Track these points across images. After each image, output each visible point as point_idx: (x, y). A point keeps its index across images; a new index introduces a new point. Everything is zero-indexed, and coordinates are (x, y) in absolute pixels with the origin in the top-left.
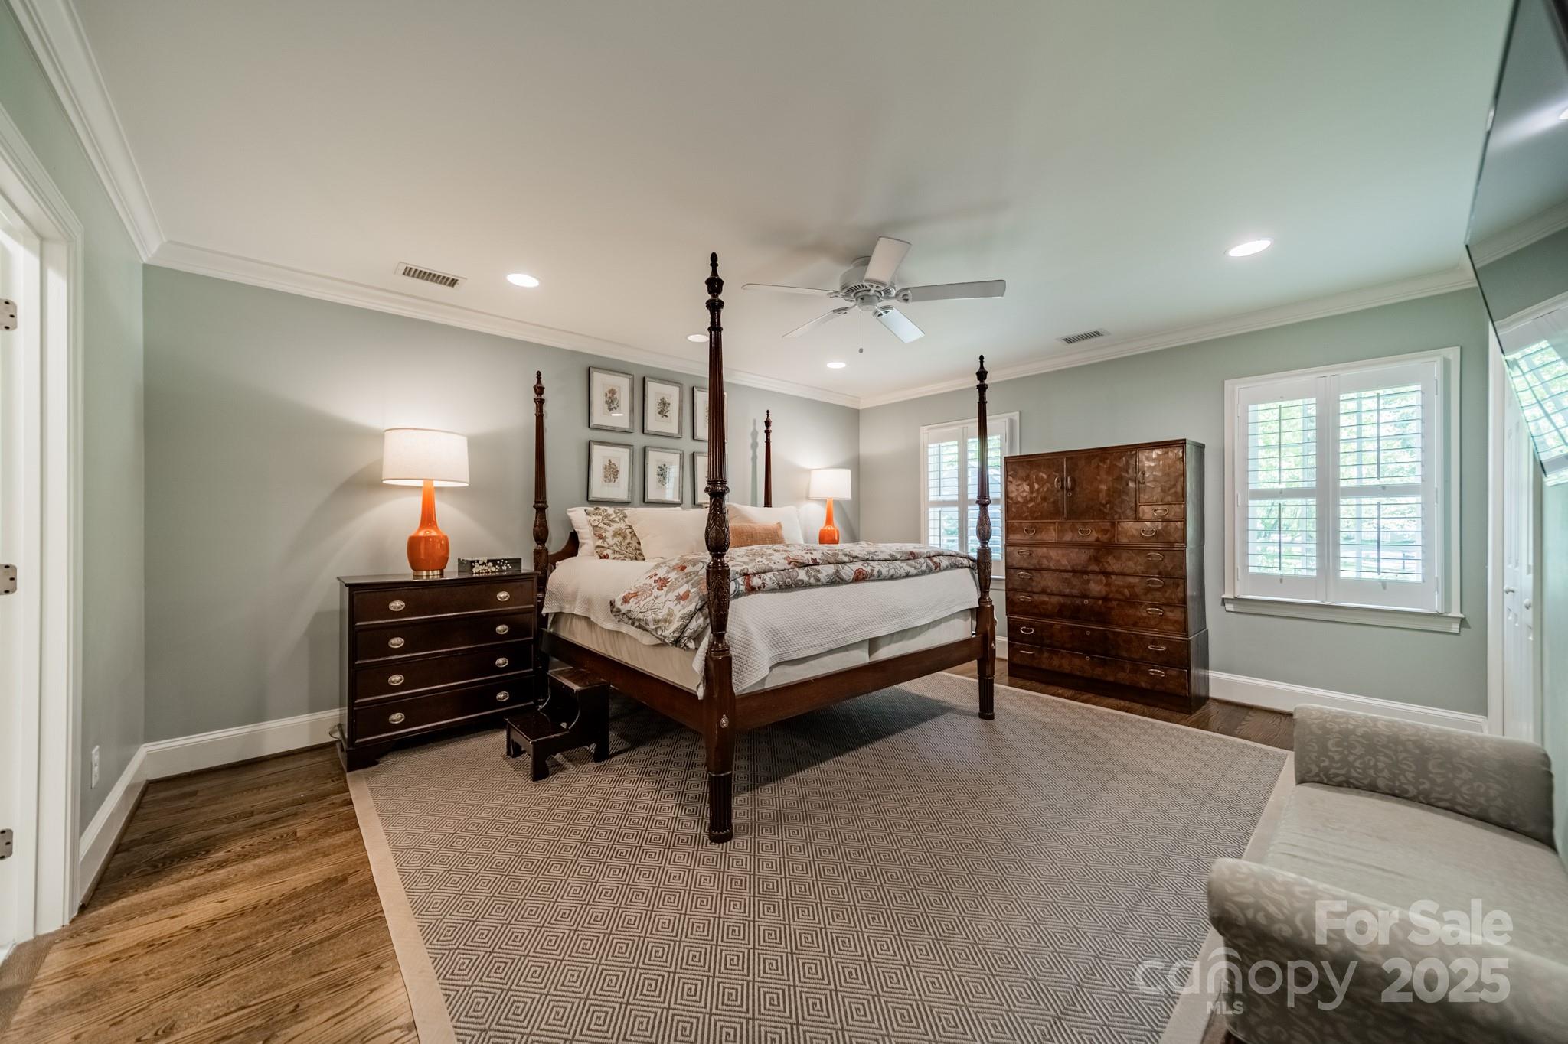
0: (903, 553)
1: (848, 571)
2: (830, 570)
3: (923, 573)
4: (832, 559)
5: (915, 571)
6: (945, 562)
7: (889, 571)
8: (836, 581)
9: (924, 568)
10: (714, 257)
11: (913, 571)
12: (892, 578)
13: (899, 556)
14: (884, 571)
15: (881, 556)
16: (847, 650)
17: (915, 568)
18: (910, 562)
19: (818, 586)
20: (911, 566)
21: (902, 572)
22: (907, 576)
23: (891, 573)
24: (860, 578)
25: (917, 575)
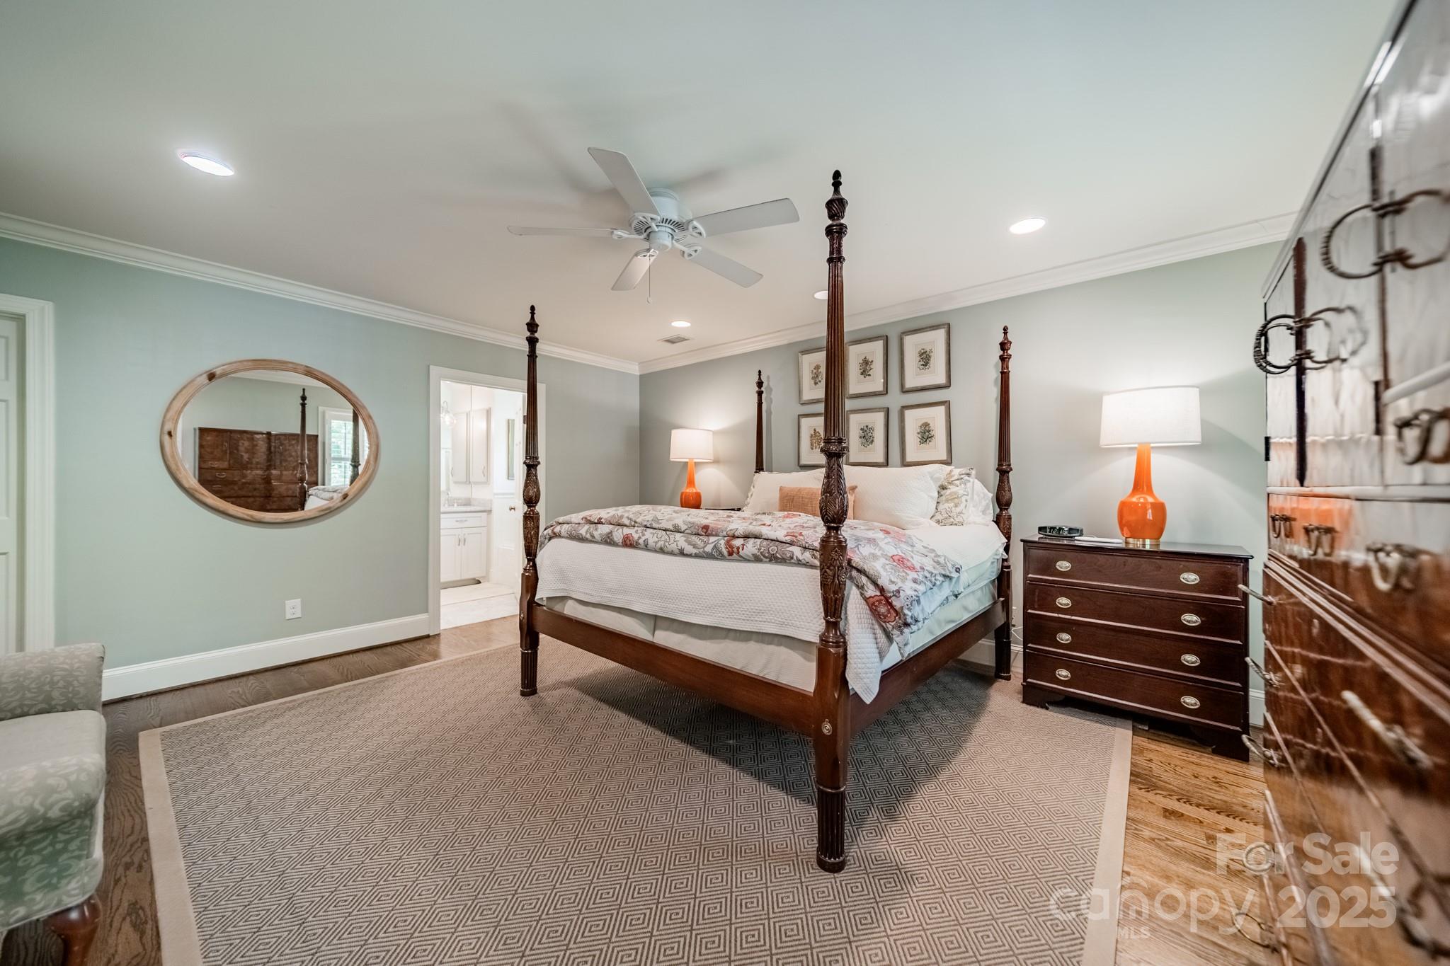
0: (692, 525)
1: (618, 535)
2: (604, 529)
3: (709, 556)
4: (614, 521)
5: (694, 551)
6: (751, 547)
7: (656, 543)
8: (608, 541)
9: (709, 549)
10: (533, 308)
11: (689, 549)
12: (662, 551)
13: (683, 527)
14: (651, 542)
15: (664, 525)
16: (620, 613)
17: (695, 546)
18: (694, 538)
19: (591, 542)
20: (690, 544)
21: (673, 547)
22: (682, 553)
23: (659, 545)
24: (628, 543)
25: (697, 556)
